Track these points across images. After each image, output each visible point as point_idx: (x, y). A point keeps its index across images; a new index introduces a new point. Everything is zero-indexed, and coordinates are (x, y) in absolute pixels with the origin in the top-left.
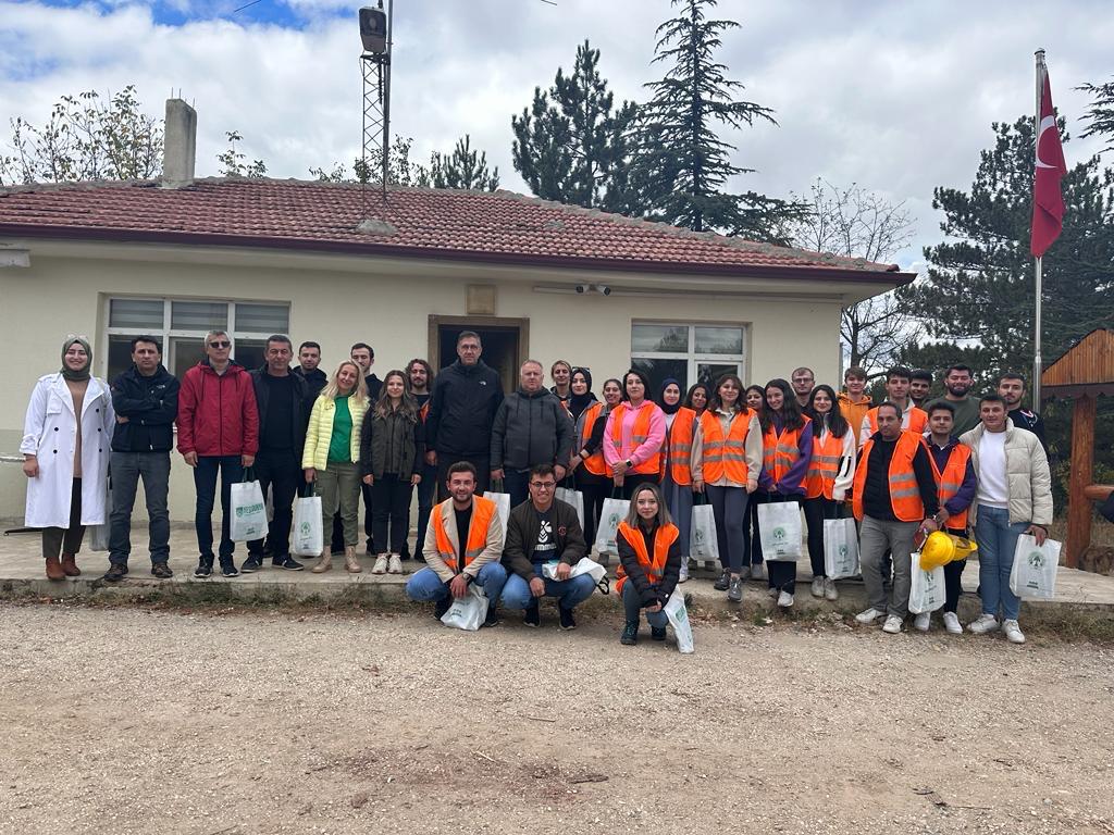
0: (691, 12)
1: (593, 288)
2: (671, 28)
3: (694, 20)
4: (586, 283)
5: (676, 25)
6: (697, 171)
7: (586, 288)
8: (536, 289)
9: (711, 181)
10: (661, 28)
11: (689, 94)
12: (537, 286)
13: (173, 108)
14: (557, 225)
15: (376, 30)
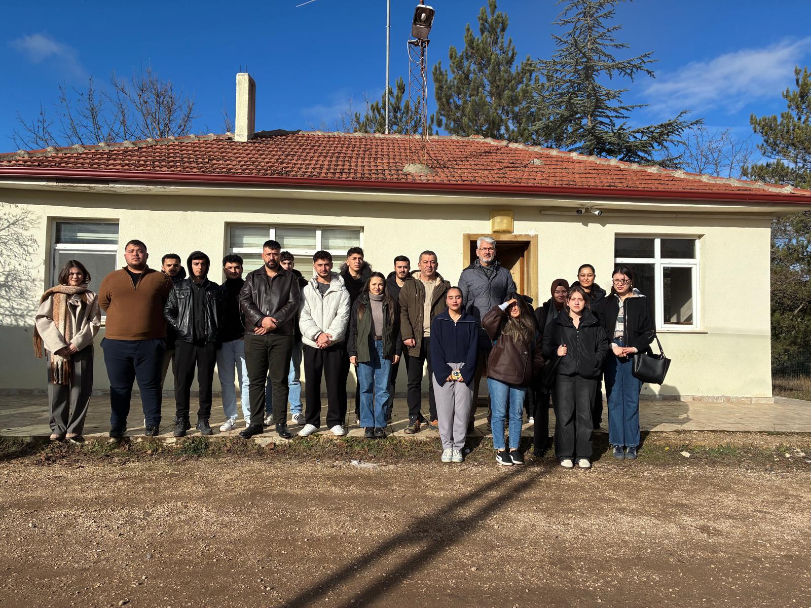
4: (582, 206)
7: (583, 211)
8: (543, 212)
12: (542, 210)
13: (242, 81)
14: (537, 162)
15: (424, 22)
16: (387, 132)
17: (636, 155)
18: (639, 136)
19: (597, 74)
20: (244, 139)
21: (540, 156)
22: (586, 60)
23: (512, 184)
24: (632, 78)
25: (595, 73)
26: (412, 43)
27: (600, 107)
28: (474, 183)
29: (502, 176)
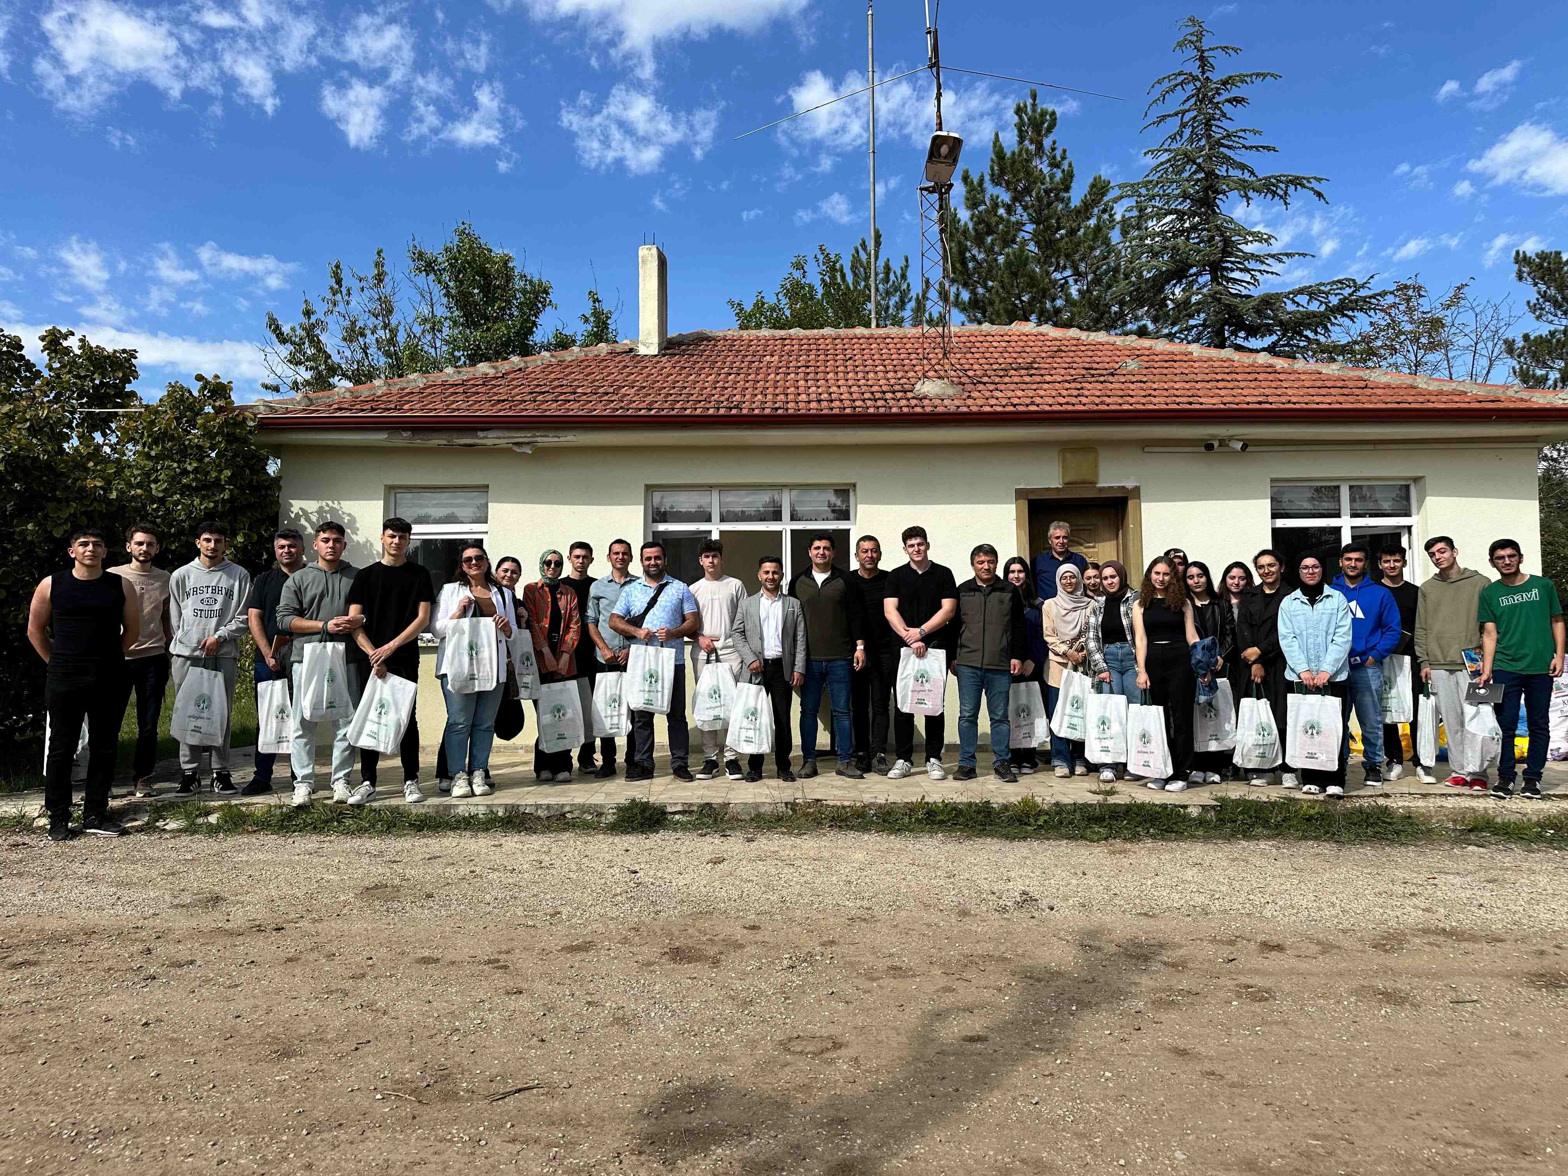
0: (1198, 63)
1: (1223, 442)
2: (1174, 83)
3: (1203, 73)
4: (1214, 437)
5: (1180, 79)
6: (1216, 269)
7: (1216, 444)
8: (1146, 449)
9: (1235, 281)
10: (1159, 82)
11: (1200, 169)
12: (1145, 445)
13: (648, 256)
14: (1132, 365)
15: (945, 157)
16: (873, 325)
17: (1302, 335)
18: (1303, 299)
19: (1224, 198)
20: (654, 350)
21: (1135, 354)
22: (1203, 175)
23: (1096, 408)
24: (1286, 203)
25: (1221, 196)
26: (926, 189)
27: (1231, 254)
28: (1033, 408)
29: (1075, 393)
